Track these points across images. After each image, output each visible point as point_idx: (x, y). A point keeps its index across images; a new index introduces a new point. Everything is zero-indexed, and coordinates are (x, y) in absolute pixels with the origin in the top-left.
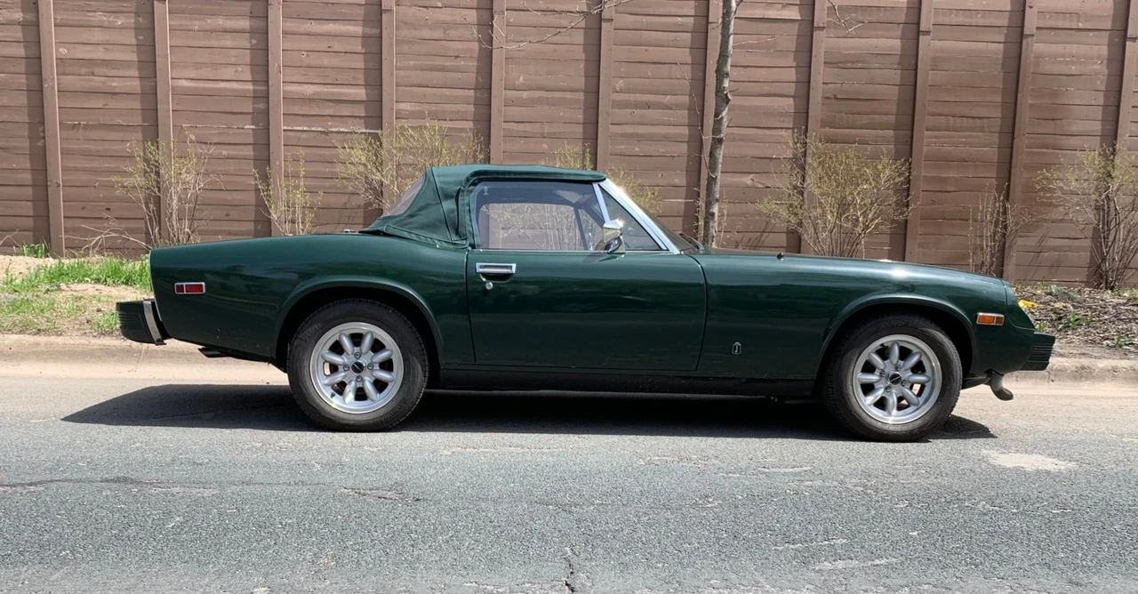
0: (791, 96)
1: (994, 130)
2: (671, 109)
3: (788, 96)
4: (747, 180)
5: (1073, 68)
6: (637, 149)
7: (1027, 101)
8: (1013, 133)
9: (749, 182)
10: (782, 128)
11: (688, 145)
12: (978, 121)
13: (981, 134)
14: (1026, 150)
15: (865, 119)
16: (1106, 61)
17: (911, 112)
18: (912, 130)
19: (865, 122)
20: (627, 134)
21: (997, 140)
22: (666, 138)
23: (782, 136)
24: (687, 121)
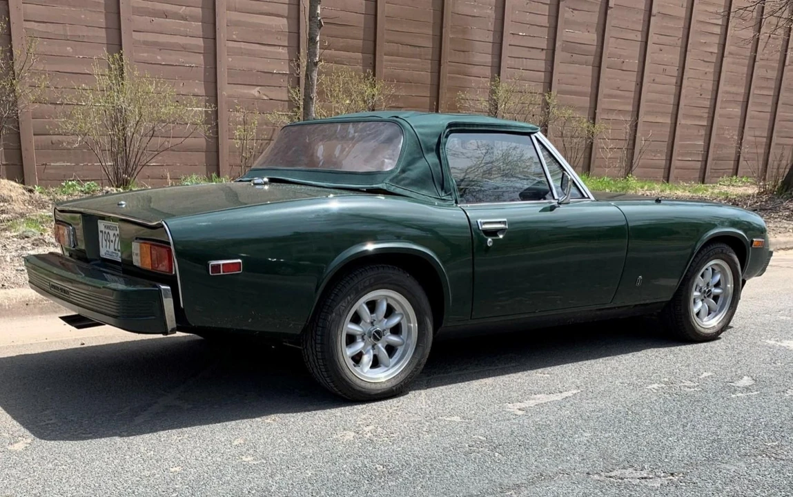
0: (285, 17)
1: (427, 57)
2: (186, 20)
3: (282, 17)
4: (255, 92)
5: (475, 11)
6: (159, 58)
7: (448, 35)
8: (440, 61)
9: (257, 94)
10: (280, 46)
11: (204, 56)
12: (418, 49)
13: (419, 60)
14: (448, 75)
15: (341, 43)
16: (494, 8)
17: (372, 39)
18: (375, 54)
19: (341, 44)
20: (148, 42)
21: (430, 66)
22: (184, 49)
23: (280, 53)
24: (201, 33)
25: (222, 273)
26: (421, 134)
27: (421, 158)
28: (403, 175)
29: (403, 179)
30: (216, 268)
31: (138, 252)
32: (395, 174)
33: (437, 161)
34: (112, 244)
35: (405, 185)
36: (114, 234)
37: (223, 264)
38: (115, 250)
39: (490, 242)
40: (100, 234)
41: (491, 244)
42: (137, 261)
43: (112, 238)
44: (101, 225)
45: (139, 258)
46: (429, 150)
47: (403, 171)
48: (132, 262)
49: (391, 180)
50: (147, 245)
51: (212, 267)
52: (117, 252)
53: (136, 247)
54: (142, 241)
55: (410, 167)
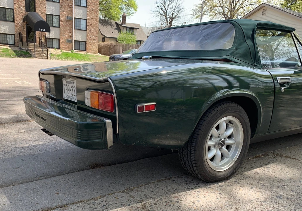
25: (144, 112)
26: (244, 29)
27: (244, 42)
28: (237, 51)
29: (237, 53)
30: (141, 108)
31: (89, 97)
32: (232, 51)
33: (252, 44)
34: (70, 92)
35: (238, 57)
36: (72, 86)
37: (146, 106)
38: (72, 95)
39: (283, 90)
40: (64, 87)
41: (284, 91)
42: (88, 102)
43: (71, 89)
44: (64, 81)
45: (89, 101)
46: (248, 38)
47: (236, 49)
48: (85, 102)
49: (231, 54)
50: (96, 93)
51: (138, 107)
52: (74, 96)
53: (88, 94)
54: (92, 91)
55: (240, 47)
